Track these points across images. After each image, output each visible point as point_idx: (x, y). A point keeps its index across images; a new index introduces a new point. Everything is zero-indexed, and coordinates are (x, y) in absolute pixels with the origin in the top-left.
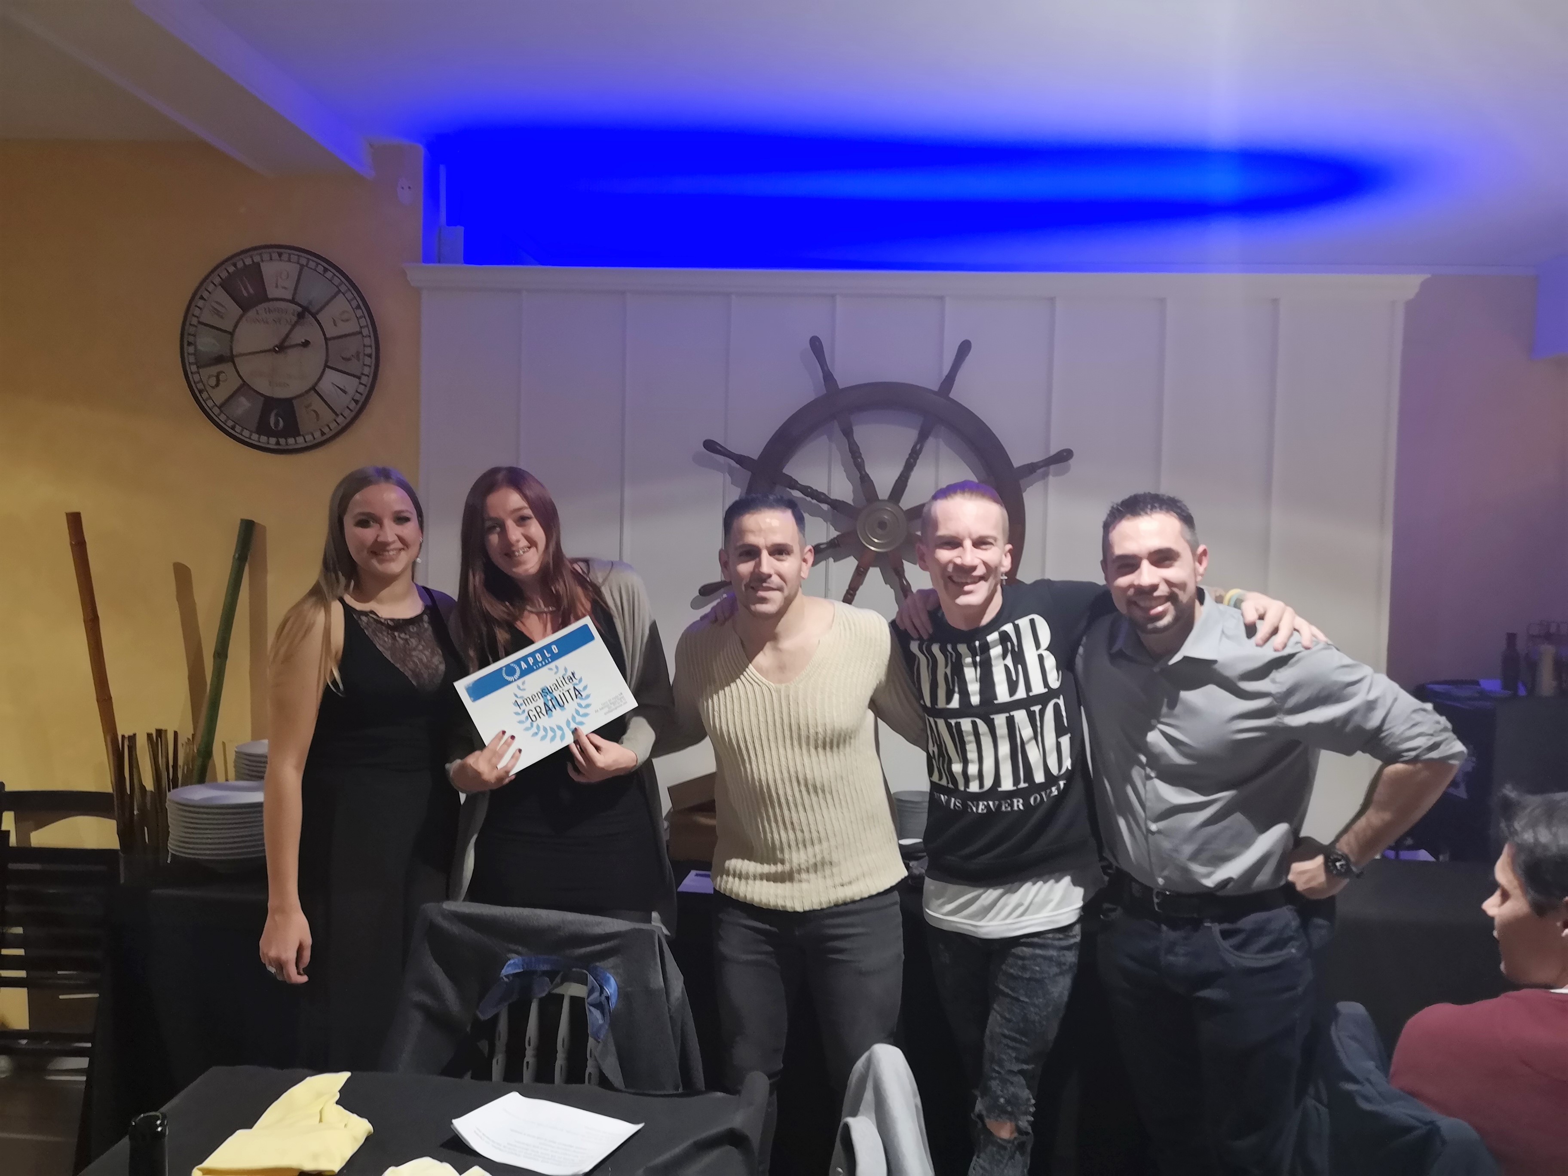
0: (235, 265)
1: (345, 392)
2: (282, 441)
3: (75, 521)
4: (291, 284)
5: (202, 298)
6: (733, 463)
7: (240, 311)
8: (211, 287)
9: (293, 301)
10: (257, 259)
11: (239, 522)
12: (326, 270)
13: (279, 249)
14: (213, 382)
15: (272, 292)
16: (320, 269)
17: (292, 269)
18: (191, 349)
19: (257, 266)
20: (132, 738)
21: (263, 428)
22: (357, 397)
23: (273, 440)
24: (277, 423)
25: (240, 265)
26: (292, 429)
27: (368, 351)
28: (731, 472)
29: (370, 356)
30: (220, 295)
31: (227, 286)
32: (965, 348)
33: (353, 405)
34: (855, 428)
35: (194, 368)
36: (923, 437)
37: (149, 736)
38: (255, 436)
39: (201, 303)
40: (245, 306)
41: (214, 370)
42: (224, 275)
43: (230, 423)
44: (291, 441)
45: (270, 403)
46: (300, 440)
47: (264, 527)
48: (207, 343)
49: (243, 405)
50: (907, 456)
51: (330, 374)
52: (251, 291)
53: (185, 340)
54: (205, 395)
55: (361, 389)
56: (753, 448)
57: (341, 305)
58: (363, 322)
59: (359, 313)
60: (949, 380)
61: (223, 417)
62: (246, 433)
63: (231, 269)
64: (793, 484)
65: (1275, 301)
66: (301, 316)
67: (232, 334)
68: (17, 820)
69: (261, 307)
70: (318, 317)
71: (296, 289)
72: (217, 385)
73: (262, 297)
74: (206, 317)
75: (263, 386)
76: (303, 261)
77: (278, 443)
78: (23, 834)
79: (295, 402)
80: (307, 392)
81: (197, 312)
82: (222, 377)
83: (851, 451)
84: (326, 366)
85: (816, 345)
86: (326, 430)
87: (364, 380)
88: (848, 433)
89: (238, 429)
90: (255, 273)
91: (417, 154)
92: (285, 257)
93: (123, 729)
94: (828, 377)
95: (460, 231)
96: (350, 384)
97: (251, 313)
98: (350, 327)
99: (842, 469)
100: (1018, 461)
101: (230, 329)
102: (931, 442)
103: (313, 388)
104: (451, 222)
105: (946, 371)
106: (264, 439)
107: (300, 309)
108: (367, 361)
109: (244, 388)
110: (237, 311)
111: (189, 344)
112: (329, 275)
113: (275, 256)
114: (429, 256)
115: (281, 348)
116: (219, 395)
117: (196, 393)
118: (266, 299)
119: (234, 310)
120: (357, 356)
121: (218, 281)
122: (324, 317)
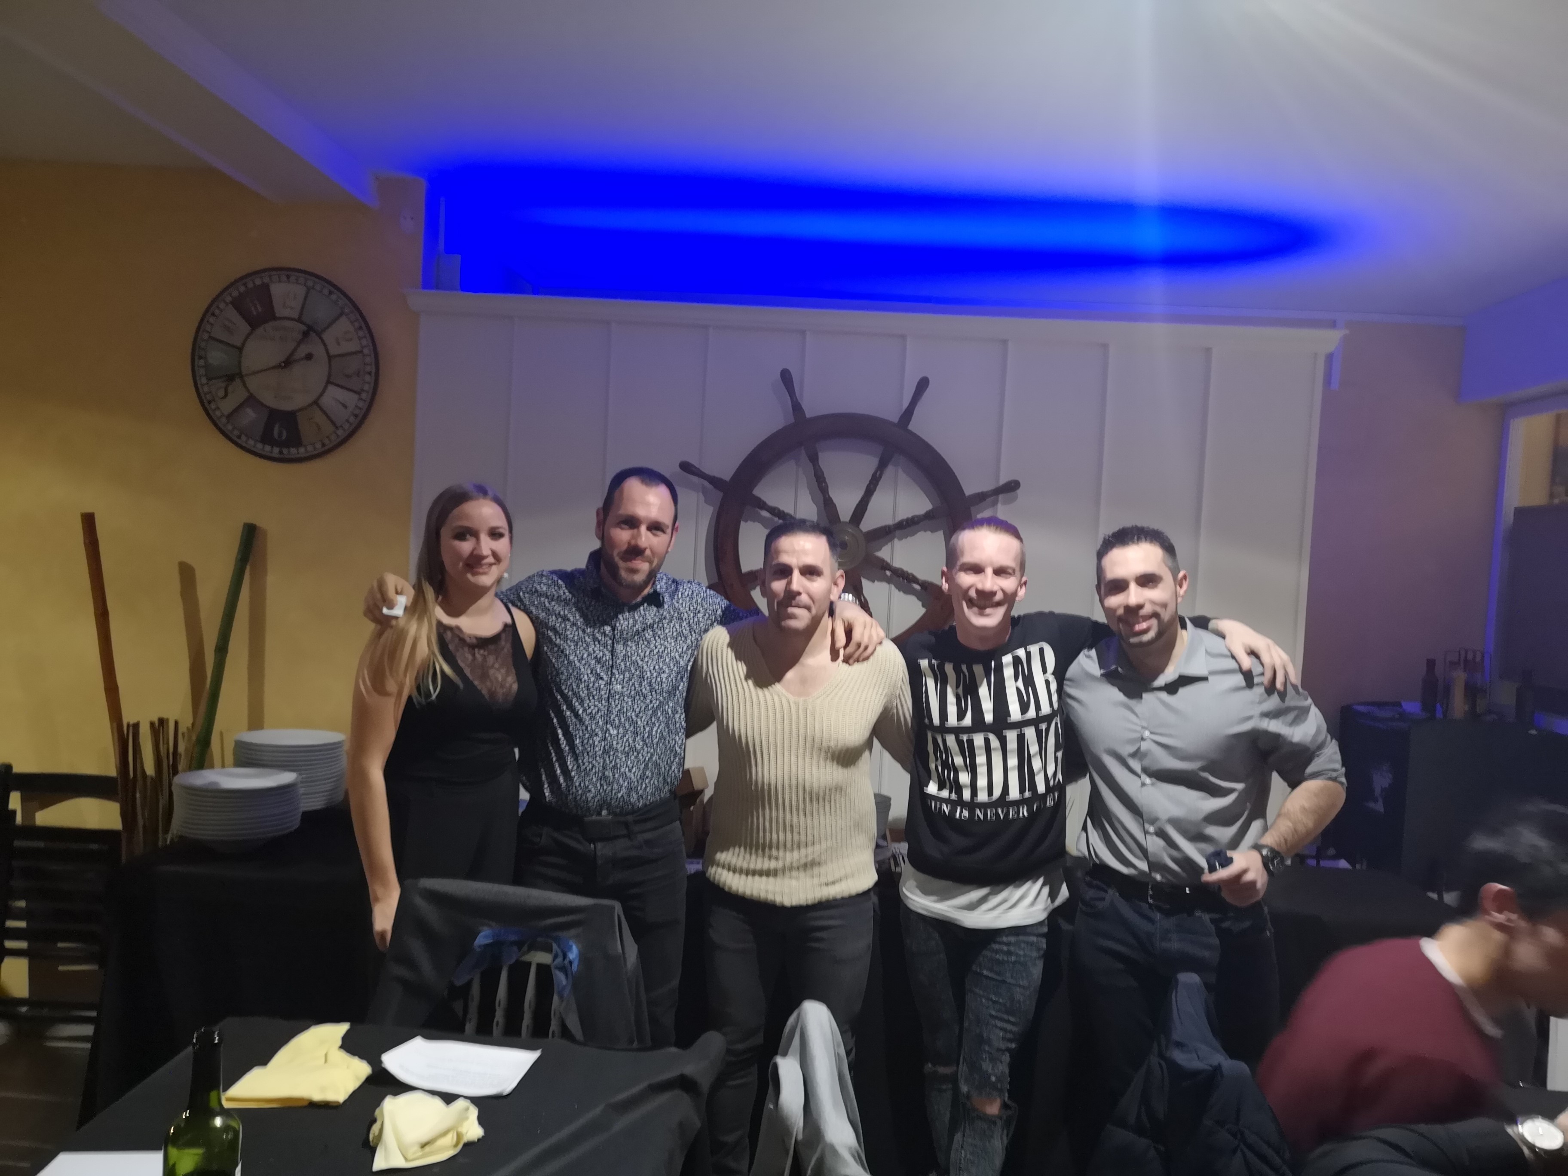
0: (245, 285)
1: (345, 407)
2: (285, 451)
3: (89, 521)
4: (298, 305)
5: (213, 314)
6: (706, 483)
7: (248, 328)
8: (222, 306)
9: (299, 320)
10: (266, 280)
11: (242, 525)
12: (331, 293)
13: (288, 272)
14: (221, 394)
15: (280, 311)
16: (326, 292)
17: (300, 290)
18: (202, 362)
19: (266, 288)
20: (136, 726)
21: (267, 438)
22: (357, 412)
23: (276, 450)
24: (280, 434)
25: (250, 285)
26: (295, 440)
27: (368, 368)
28: (705, 492)
29: (370, 373)
30: (232, 314)
31: (238, 305)
32: (923, 384)
33: (352, 419)
34: (820, 455)
35: (204, 380)
36: (882, 465)
37: (152, 724)
38: (259, 446)
39: (212, 320)
40: (254, 323)
41: (222, 383)
42: (235, 294)
43: (236, 432)
44: (293, 450)
45: (274, 416)
46: (302, 450)
47: (266, 532)
48: (216, 357)
49: (250, 415)
50: (868, 482)
51: (332, 391)
52: (260, 310)
53: (196, 353)
54: (213, 406)
55: (361, 404)
56: (725, 470)
57: (344, 325)
58: (364, 342)
59: (361, 333)
60: (908, 414)
61: (230, 427)
62: (251, 442)
63: (242, 289)
64: (762, 505)
65: (1208, 350)
66: (306, 334)
67: (240, 349)
68: (24, 800)
69: (269, 326)
70: (324, 336)
71: (303, 308)
72: (226, 395)
73: (270, 315)
74: (218, 333)
75: (269, 400)
76: (310, 284)
77: (281, 452)
78: (28, 813)
79: (298, 415)
80: (310, 405)
81: (208, 328)
82: (230, 389)
83: (816, 475)
84: (329, 382)
85: (786, 377)
86: (327, 441)
87: (364, 395)
88: (814, 459)
89: (244, 438)
90: (264, 293)
91: (419, 187)
92: (292, 279)
93: (128, 717)
94: (797, 407)
95: (457, 259)
96: (350, 399)
97: (260, 331)
98: (352, 346)
99: (808, 492)
100: (969, 490)
101: (239, 344)
102: (889, 471)
103: (316, 403)
104: (449, 250)
105: (906, 404)
106: (268, 448)
107: (304, 328)
108: (367, 378)
109: (251, 400)
110: (244, 327)
111: (200, 358)
112: (334, 297)
113: (284, 278)
114: (429, 282)
115: (288, 363)
116: (227, 406)
117: (206, 405)
118: (274, 318)
119: (243, 327)
120: (358, 374)
121: (229, 299)
122: (328, 336)
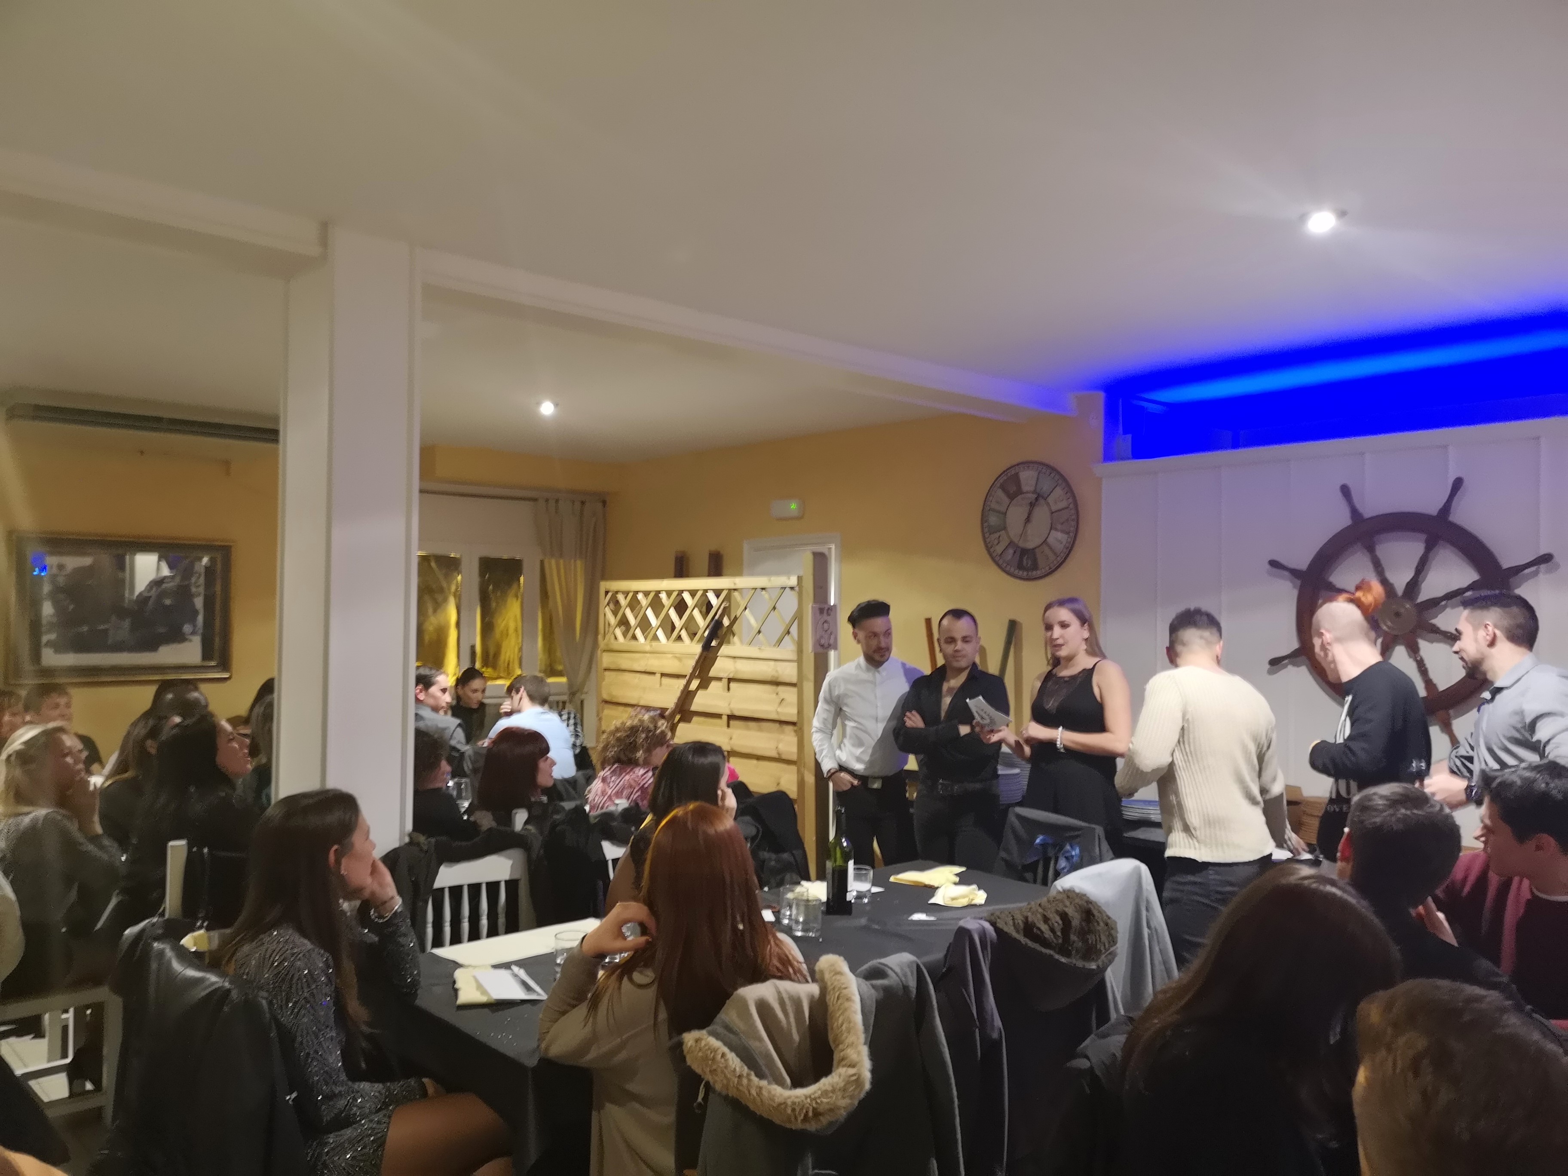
0: (1007, 475)
1: (1061, 542)
2: (1030, 573)
4: (1034, 483)
5: (991, 496)
6: (1289, 574)
7: (1009, 501)
8: (995, 489)
9: (1034, 492)
10: (1017, 470)
11: (1007, 621)
12: (1051, 473)
13: (1027, 464)
14: (996, 542)
15: (1025, 488)
16: (1048, 472)
17: (1035, 474)
18: (986, 524)
19: (1017, 475)
21: (1020, 567)
22: (1067, 545)
23: (1025, 573)
24: (1027, 563)
25: (1009, 475)
26: (1035, 567)
27: (1073, 517)
28: (1289, 580)
29: (1073, 520)
30: (1000, 493)
31: (1003, 488)
32: (1458, 484)
33: (1065, 550)
34: (1376, 546)
35: (988, 535)
36: (1428, 549)
38: (1016, 571)
39: (991, 498)
40: (1012, 497)
41: (997, 535)
42: (1001, 481)
43: (1005, 564)
44: (1034, 573)
45: (1024, 552)
46: (1039, 572)
47: (1021, 624)
48: (993, 520)
49: (1011, 553)
51: (1054, 533)
52: (1014, 489)
53: (984, 519)
54: (993, 549)
55: (1069, 540)
56: (1302, 564)
57: (1059, 492)
58: (1070, 501)
59: (1068, 496)
60: (1447, 509)
61: (1001, 561)
62: (1012, 569)
63: (1005, 478)
64: (1332, 588)
66: (1037, 499)
67: (1005, 514)
69: (1019, 497)
70: (1048, 500)
71: (1036, 484)
72: (999, 543)
73: (1019, 492)
74: (994, 505)
75: (1020, 542)
76: (1040, 469)
77: (1028, 574)
79: (1037, 550)
80: (1042, 543)
81: (989, 503)
82: (1001, 538)
84: (1051, 528)
86: (1052, 565)
87: (1071, 534)
88: (1372, 550)
89: (1008, 567)
90: (1016, 479)
91: (1100, 398)
92: (1030, 468)
94: (1355, 511)
95: (1129, 438)
96: (1064, 537)
97: (1014, 501)
98: (1063, 504)
100: (1506, 564)
101: (1004, 511)
103: (1045, 541)
104: (1125, 432)
105: (1443, 501)
106: (1021, 572)
107: (1035, 496)
108: (1072, 523)
109: (1011, 544)
111: (985, 522)
112: (1052, 475)
113: (1026, 468)
114: (1109, 456)
115: (1028, 518)
116: (999, 549)
117: (988, 548)
118: (1022, 493)
119: (1006, 500)
120: (1067, 520)
121: (998, 485)
122: (1050, 500)
